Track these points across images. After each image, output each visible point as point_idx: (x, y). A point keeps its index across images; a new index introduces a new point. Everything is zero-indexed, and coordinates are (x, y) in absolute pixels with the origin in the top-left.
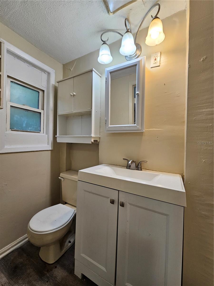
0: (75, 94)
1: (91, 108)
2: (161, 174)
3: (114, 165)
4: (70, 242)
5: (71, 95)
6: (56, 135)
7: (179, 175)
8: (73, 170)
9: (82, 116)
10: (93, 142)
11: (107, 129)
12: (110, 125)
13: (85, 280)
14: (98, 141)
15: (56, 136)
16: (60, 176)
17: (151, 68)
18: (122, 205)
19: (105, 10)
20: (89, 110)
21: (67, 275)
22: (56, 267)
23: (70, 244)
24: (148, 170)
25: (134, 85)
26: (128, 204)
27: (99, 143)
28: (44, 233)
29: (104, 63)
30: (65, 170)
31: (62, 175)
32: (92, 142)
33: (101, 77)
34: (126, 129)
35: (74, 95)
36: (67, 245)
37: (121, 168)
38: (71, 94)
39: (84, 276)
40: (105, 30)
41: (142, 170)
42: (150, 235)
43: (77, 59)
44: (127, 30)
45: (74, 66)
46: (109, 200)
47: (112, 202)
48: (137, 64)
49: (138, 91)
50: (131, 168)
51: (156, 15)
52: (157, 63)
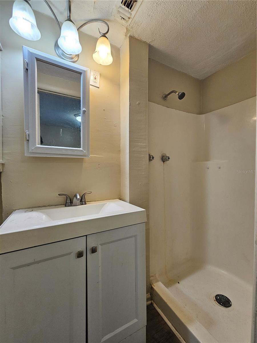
3: (40, 207)
7: (118, 199)
12: (38, 145)
17: (91, 85)
26: (100, 245)
41: (87, 203)
46: (73, 255)
47: (80, 255)
48: (82, 73)
49: (83, 107)
50: (73, 205)
51: (104, 32)
52: (96, 83)
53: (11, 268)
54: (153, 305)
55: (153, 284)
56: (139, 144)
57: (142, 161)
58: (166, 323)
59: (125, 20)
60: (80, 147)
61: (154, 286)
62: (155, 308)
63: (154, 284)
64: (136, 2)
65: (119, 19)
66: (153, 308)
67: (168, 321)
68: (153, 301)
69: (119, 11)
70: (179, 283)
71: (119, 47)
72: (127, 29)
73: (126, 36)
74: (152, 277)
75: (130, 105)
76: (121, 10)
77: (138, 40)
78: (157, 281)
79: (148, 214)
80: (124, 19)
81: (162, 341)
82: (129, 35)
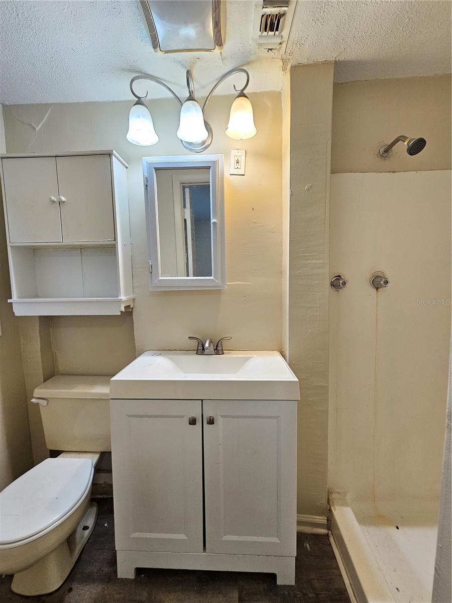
0: (63, 199)
1: (115, 239)
2: (255, 356)
3: (170, 350)
4: (86, 528)
5: (54, 202)
6: (11, 298)
7: (276, 352)
8: (63, 375)
9: (82, 250)
10: (124, 311)
11: (156, 284)
12: (162, 277)
13: (143, 576)
14: (132, 307)
15: (9, 301)
16: (34, 396)
17: (231, 175)
18: (211, 422)
19: (148, 38)
20: (109, 243)
21: (103, 588)
22: (70, 590)
23: (87, 532)
24: (231, 350)
25: (183, 183)
26: (219, 417)
27: (133, 310)
28: (35, 536)
29: (139, 143)
30: (42, 380)
31: (38, 392)
32: (121, 312)
33: (127, 168)
34: (193, 285)
35: (60, 203)
36: (82, 537)
37: (187, 354)
38: (53, 198)
39: (139, 571)
40: (140, 72)
41: (224, 352)
42: (256, 452)
43: (53, 104)
44: (190, 95)
45: (45, 119)
46: (186, 421)
47: (193, 422)
48: (210, 167)
49: (215, 217)
50: (205, 353)
51: (242, 88)
52: (240, 168)
53: (127, 415)
54: (329, 539)
55: (333, 505)
56: (310, 262)
57: (316, 292)
58: (341, 576)
59: (275, 49)
60: (211, 276)
61: (335, 510)
62: (330, 545)
63: (336, 507)
64: (284, 17)
65: (264, 53)
66: (328, 542)
67: (346, 575)
68: (330, 532)
69: (259, 44)
70: (397, 528)
71: (278, 90)
72: (282, 60)
73: (284, 69)
74: (336, 494)
75: (291, 195)
76: (263, 41)
77: (311, 65)
78: (344, 504)
79: (327, 385)
80: (271, 50)
81: (324, 595)
82: (289, 67)
